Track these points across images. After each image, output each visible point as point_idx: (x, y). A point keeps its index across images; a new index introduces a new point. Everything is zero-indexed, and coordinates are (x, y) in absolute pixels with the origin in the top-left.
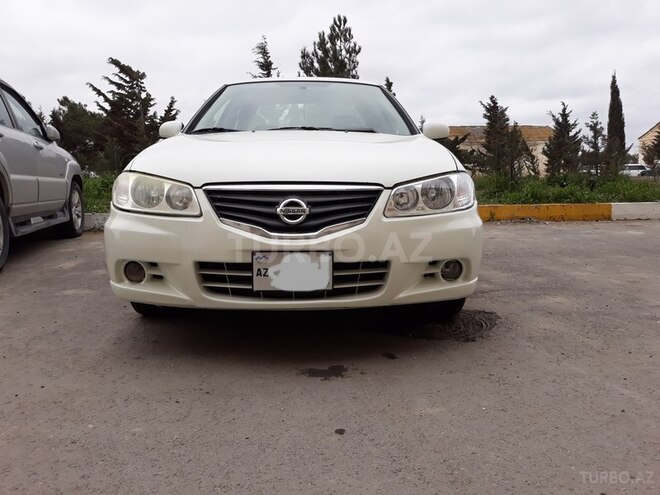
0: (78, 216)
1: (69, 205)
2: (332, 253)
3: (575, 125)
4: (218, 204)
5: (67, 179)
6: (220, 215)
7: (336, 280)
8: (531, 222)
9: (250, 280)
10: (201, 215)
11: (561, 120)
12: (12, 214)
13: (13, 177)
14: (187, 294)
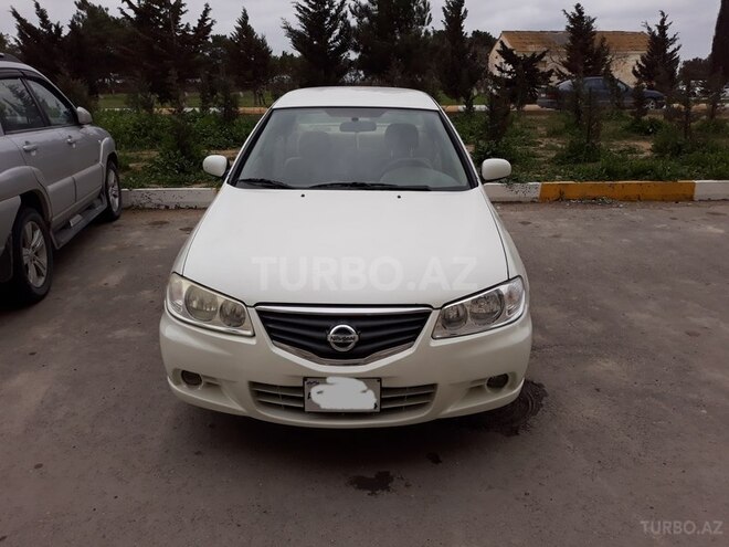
0: (115, 196)
1: (105, 191)
2: (380, 380)
3: (674, 40)
4: (270, 326)
5: (101, 164)
6: (272, 338)
7: (383, 401)
8: (603, 204)
9: (302, 400)
10: (254, 335)
11: (657, 33)
12: (53, 226)
13: (50, 188)
14: (243, 407)
